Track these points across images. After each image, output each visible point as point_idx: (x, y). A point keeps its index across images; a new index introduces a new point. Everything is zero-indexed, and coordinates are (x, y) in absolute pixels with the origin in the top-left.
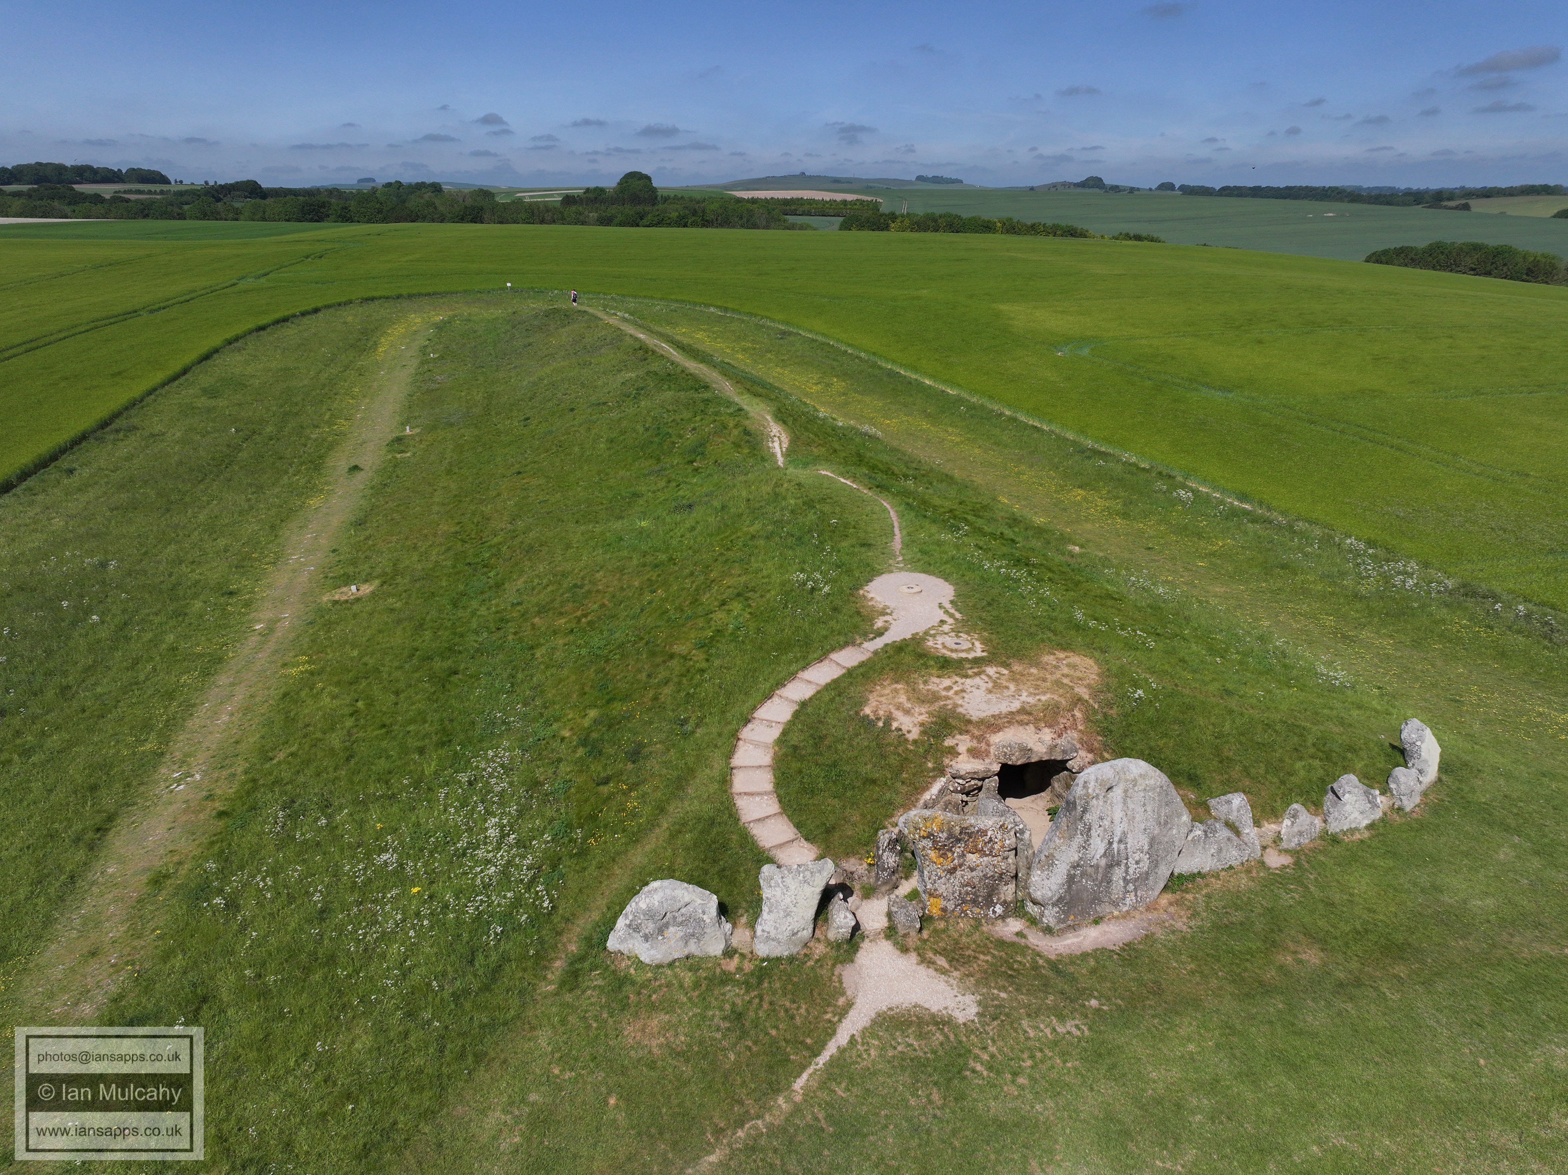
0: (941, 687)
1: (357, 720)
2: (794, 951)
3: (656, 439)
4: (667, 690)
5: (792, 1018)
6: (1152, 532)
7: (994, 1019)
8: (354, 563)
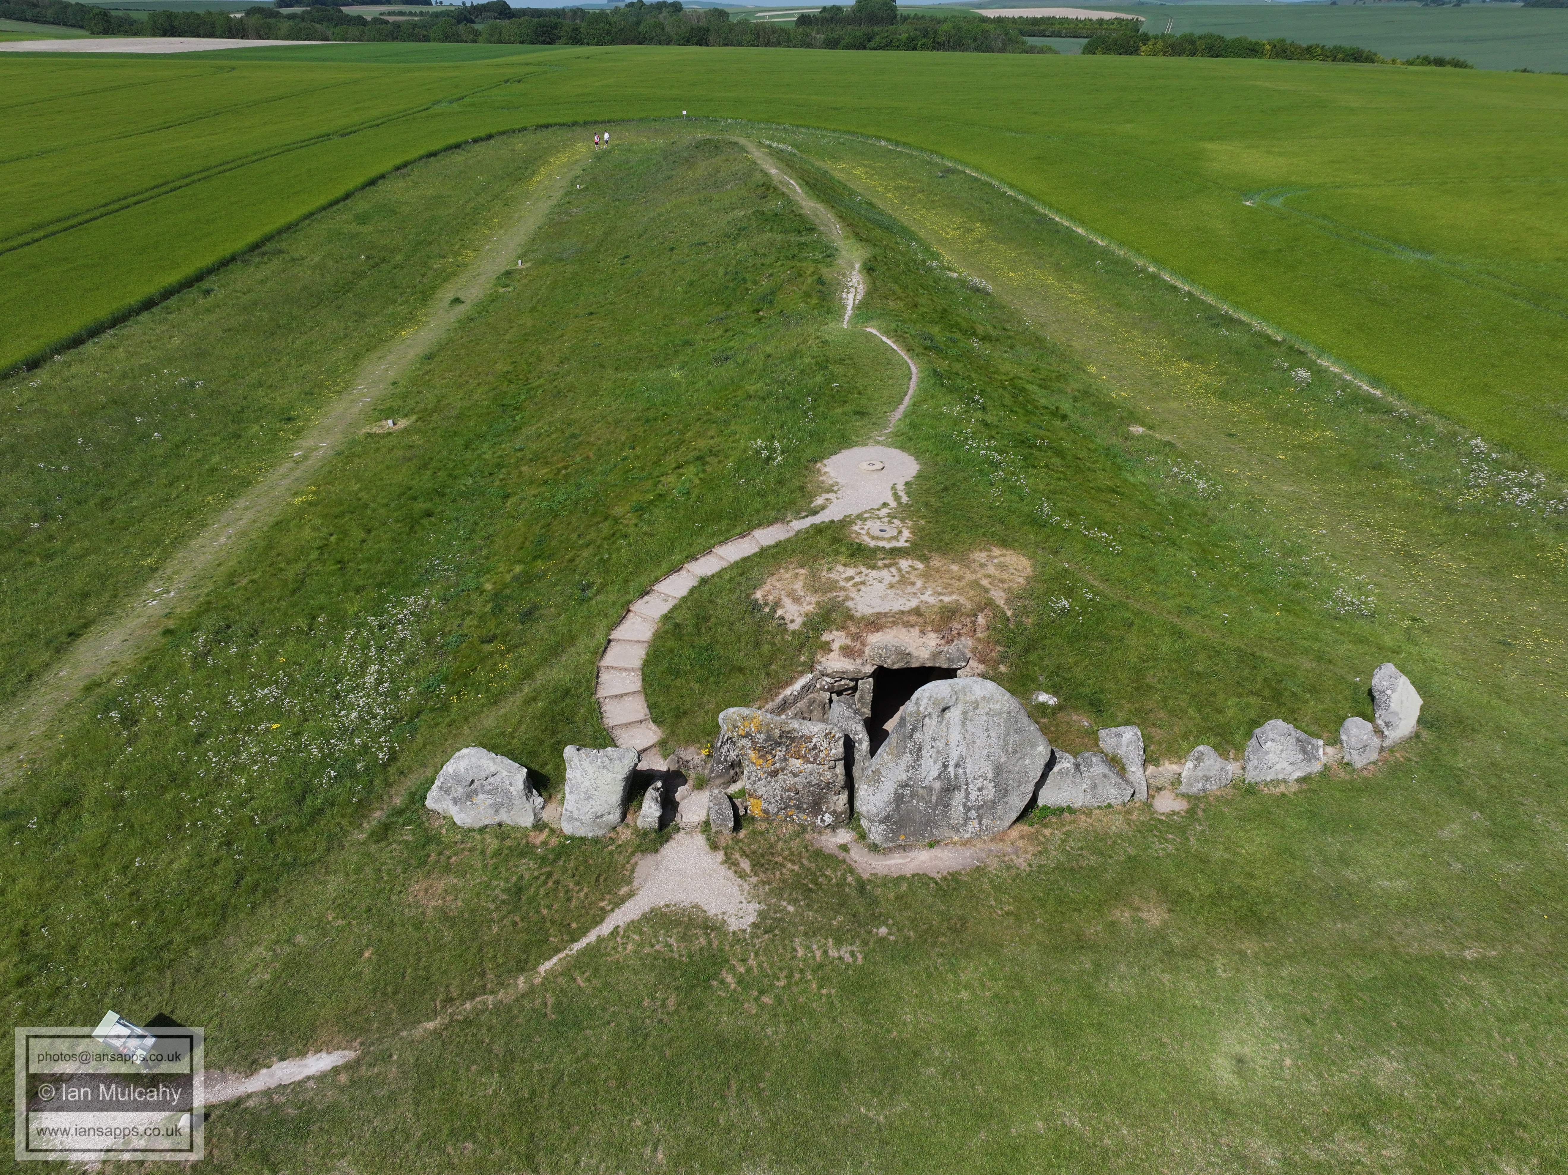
0: (843, 576)
1: (322, 554)
2: (600, 833)
3: (732, 285)
4: (586, 553)
5: (569, 900)
6: (1243, 416)
7: (766, 932)
8: (405, 397)
